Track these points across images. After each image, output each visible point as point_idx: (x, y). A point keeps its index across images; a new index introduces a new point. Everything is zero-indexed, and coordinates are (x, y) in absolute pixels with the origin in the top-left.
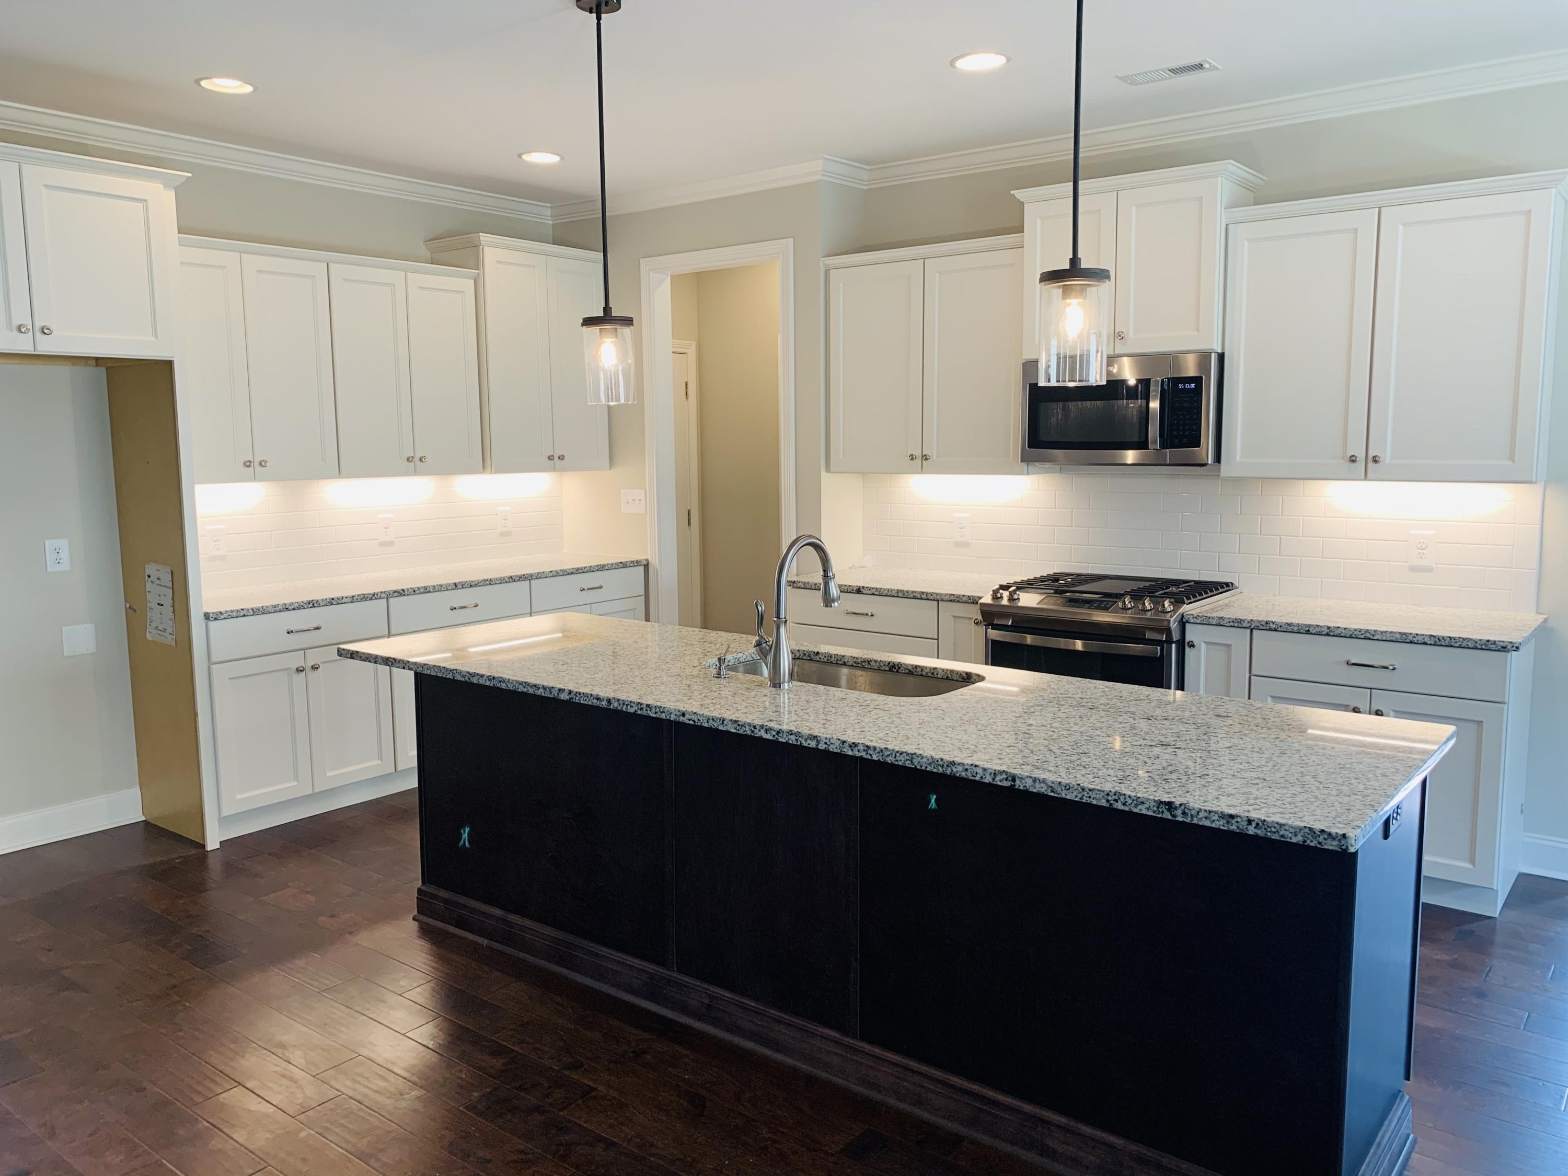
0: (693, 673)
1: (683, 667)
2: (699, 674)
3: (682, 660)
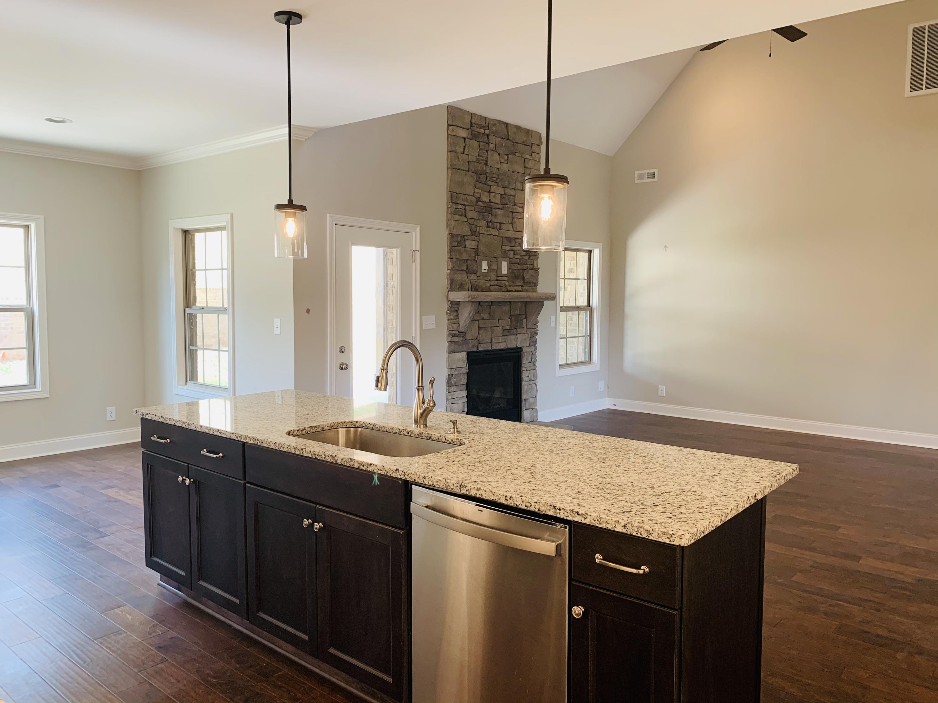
0: (473, 435)
1: (481, 439)
2: (469, 434)
3: (483, 445)
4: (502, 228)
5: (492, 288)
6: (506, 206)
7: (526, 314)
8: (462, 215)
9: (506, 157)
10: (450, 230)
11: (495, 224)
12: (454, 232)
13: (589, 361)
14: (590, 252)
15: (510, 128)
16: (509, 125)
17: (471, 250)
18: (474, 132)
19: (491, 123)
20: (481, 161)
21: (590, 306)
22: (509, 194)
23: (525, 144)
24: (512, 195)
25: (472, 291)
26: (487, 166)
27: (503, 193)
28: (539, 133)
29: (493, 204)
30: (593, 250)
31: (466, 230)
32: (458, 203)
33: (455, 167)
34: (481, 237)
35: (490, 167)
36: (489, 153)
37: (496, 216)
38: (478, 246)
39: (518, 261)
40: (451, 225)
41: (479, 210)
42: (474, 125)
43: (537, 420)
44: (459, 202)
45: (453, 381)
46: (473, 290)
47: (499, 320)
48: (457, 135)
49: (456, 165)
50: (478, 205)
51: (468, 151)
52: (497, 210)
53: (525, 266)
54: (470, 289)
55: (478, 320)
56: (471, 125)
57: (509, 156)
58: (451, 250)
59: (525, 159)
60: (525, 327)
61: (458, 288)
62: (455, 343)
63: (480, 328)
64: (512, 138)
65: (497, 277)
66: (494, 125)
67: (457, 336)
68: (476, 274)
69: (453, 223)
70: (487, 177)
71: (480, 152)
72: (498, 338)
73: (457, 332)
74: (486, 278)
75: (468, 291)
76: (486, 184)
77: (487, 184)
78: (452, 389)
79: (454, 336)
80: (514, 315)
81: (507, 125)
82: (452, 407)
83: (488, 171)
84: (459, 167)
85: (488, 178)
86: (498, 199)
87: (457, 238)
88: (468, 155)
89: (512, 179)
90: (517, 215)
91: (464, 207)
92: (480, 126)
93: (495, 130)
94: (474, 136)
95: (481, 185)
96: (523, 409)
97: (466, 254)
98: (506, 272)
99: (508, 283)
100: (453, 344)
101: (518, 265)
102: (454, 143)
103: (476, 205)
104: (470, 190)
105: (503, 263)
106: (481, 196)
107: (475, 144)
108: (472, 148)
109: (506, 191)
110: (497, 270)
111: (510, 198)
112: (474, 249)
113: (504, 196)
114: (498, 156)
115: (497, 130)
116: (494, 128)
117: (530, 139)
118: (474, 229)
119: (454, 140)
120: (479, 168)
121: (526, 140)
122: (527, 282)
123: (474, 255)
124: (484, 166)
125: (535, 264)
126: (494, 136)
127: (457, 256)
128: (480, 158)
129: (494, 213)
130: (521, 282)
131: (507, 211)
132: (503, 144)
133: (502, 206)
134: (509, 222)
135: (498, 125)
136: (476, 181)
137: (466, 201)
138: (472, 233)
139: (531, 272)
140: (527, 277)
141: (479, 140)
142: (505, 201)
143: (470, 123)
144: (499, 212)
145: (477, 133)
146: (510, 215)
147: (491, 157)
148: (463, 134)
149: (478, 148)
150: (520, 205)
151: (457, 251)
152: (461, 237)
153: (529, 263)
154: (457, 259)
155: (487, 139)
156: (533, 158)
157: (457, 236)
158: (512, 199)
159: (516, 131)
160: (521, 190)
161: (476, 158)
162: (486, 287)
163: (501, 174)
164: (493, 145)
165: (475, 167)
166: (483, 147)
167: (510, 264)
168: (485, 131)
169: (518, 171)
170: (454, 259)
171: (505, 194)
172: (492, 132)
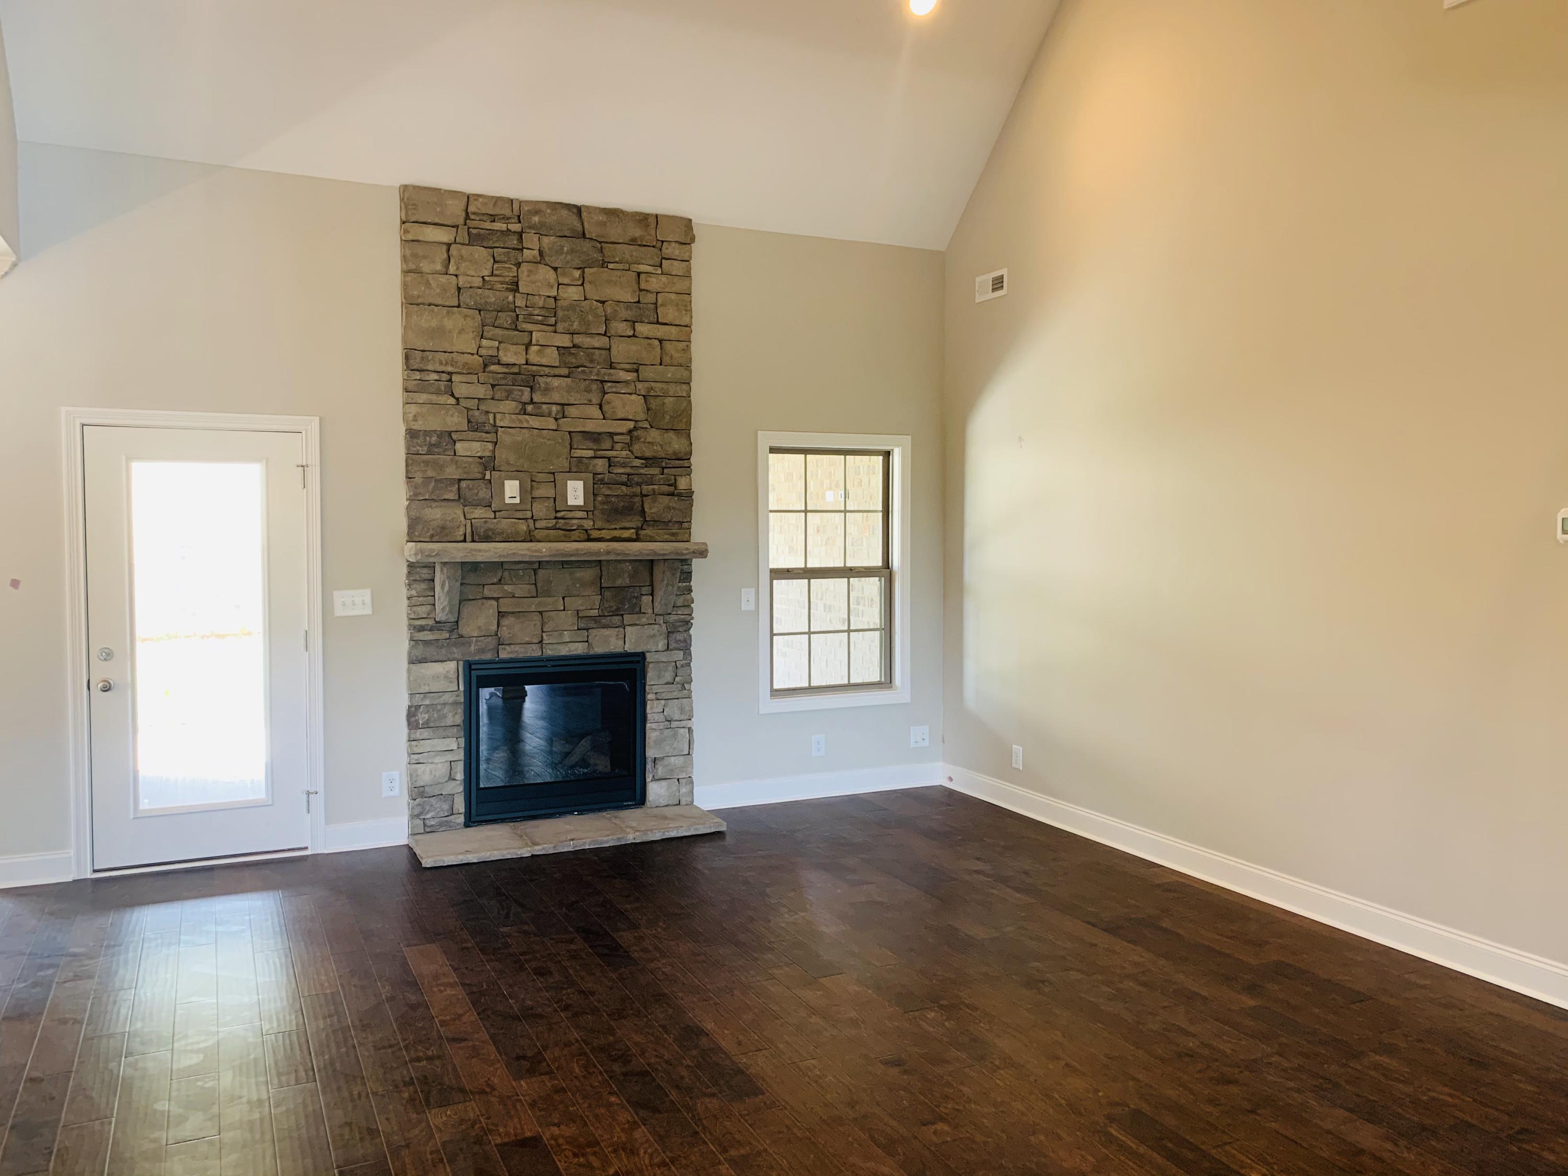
4: (566, 413)
5: (538, 534)
6: (580, 369)
7: (652, 585)
8: (438, 393)
9: (577, 274)
10: (408, 424)
11: (544, 406)
12: (416, 426)
13: (887, 681)
14: (887, 455)
15: (584, 214)
16: (583, 209)
17: (471, 459)
18: (474, 231)
19: (526, 209)
20: (499, 286)
21: (889, 568)
22: (585, 346)
23: (639, 243)
24: (595, 348)
25: (473, 541)
26: (516, 294)
27: (569, 344)
28: (685, 219)
29: (534, 368)
30: (892, 450)
31: (455, 420)
32: (428, 371)
33: (420, 301)
34: (499, 433)
35: (528, 294)
36: (524, 267)
37: (547, 390)
38: (494, 451)
39: (624, 478)
40: (410, 413)
41: (491, 381)
42: (472, 217)
43: (693, 802)
44: (430, 367)
45: (422, 717)
46: (476, 538)
47: (563, 598)
48: (420, 238)
49: (419, 297)
50: (490, 372)
51: (459, 269)
52: (549, 379)
53: (646, 489)
54: (469, 538)
55: (497, 599)
56: (467, 218)
57: (586, 270)
58: (410, 462)
59: (639, 274)
60: (650, 611)
61: (432, 536)
62: (426, 643)
63: (501, 615)
64: (594, 235)
65: (557, 512)
66: (537, 212)
67: (430, 630)
68: (490, 506)
69: (413, 409)
70: (517, 316)
71: (494, 268)
72: (560, 634)
73: (431, 622)
74: (519, 515)
75: (465, 541)
76: (516, 329)
77: (519, 328)
78: (418, 734)
79: (421, 629)
80: (614, 587)
81: (578, 210)
82: (416, 770)
83: (520, 302)
84: (431, 300)
85: (521, 317)
86: (551, 357)
87: (428, 439)
88: (456, 276)
89: (597, 316)
90: (615, 387)
91: (445, 377)
92: (493, 218)
93: (539, 223)
94: (475, 239)
95: (499, 332)
96: (649, 779)
97: (457, 468)
98: (580, 502)
99: (588, 524)
100: (421, 646)
101: (624, 488)
102: (415, 256)
103: (484, 372)
104: (466, 343)
105: (570, 484)
106: (500, 352)
107: (480, 253)
108: (471, 261)
109: (578, 339)
110: (555, 499)
111: (593, 354)
112: (480, 458)
113: (573, 351)
114: (552, 272)
115: (547, 220)
116: (536, 219)
117: (653, 232)
118: (482, 419)
119: (420, 250)
120: (493, 300)
121: (641, 236)
122: (656, 522)
123: (481, 469)
124: (508, 293)
125: (682, 484)
126: (535, 233)
127: (430, 473)
128: (496, 279)
129: (543, 385)
130: (636, 521)
131: (585, 380)
132: (566, 249)
133: (565, 371)
134: (590, 401)
135: (549, 211)
136: (483, 326)
137: (452, 365)
138: (474, 426)
139: (665, 500)
140: (653, 510)
141: (490, 244)
142: (574, 361)
143: (464, 214)
144: (556, 382)
145: (487, 232)
146: (594, 387)
147: (528, 276)
148: (444, 236)
149: (488, 260)
150: (627, 366)
151: (427, 463)
152: (441, 435)
153: (661, 483)
154: (428, 479)
155: (515, 242)
156: (665, 271)
157: (427, 433)
158: (601, 355)
159: (605, 219)
160: (629, 337)
161: (484, 279)
162: (517, 533)
163: (562, 306)
164: (535, 252)
165: (478, 298)
166: (503, 258)
167: (596, 486)
168: (510, 226)
169: (618, 298)
170: (418, 480)
171: (574, 346)
172: (530, 228)
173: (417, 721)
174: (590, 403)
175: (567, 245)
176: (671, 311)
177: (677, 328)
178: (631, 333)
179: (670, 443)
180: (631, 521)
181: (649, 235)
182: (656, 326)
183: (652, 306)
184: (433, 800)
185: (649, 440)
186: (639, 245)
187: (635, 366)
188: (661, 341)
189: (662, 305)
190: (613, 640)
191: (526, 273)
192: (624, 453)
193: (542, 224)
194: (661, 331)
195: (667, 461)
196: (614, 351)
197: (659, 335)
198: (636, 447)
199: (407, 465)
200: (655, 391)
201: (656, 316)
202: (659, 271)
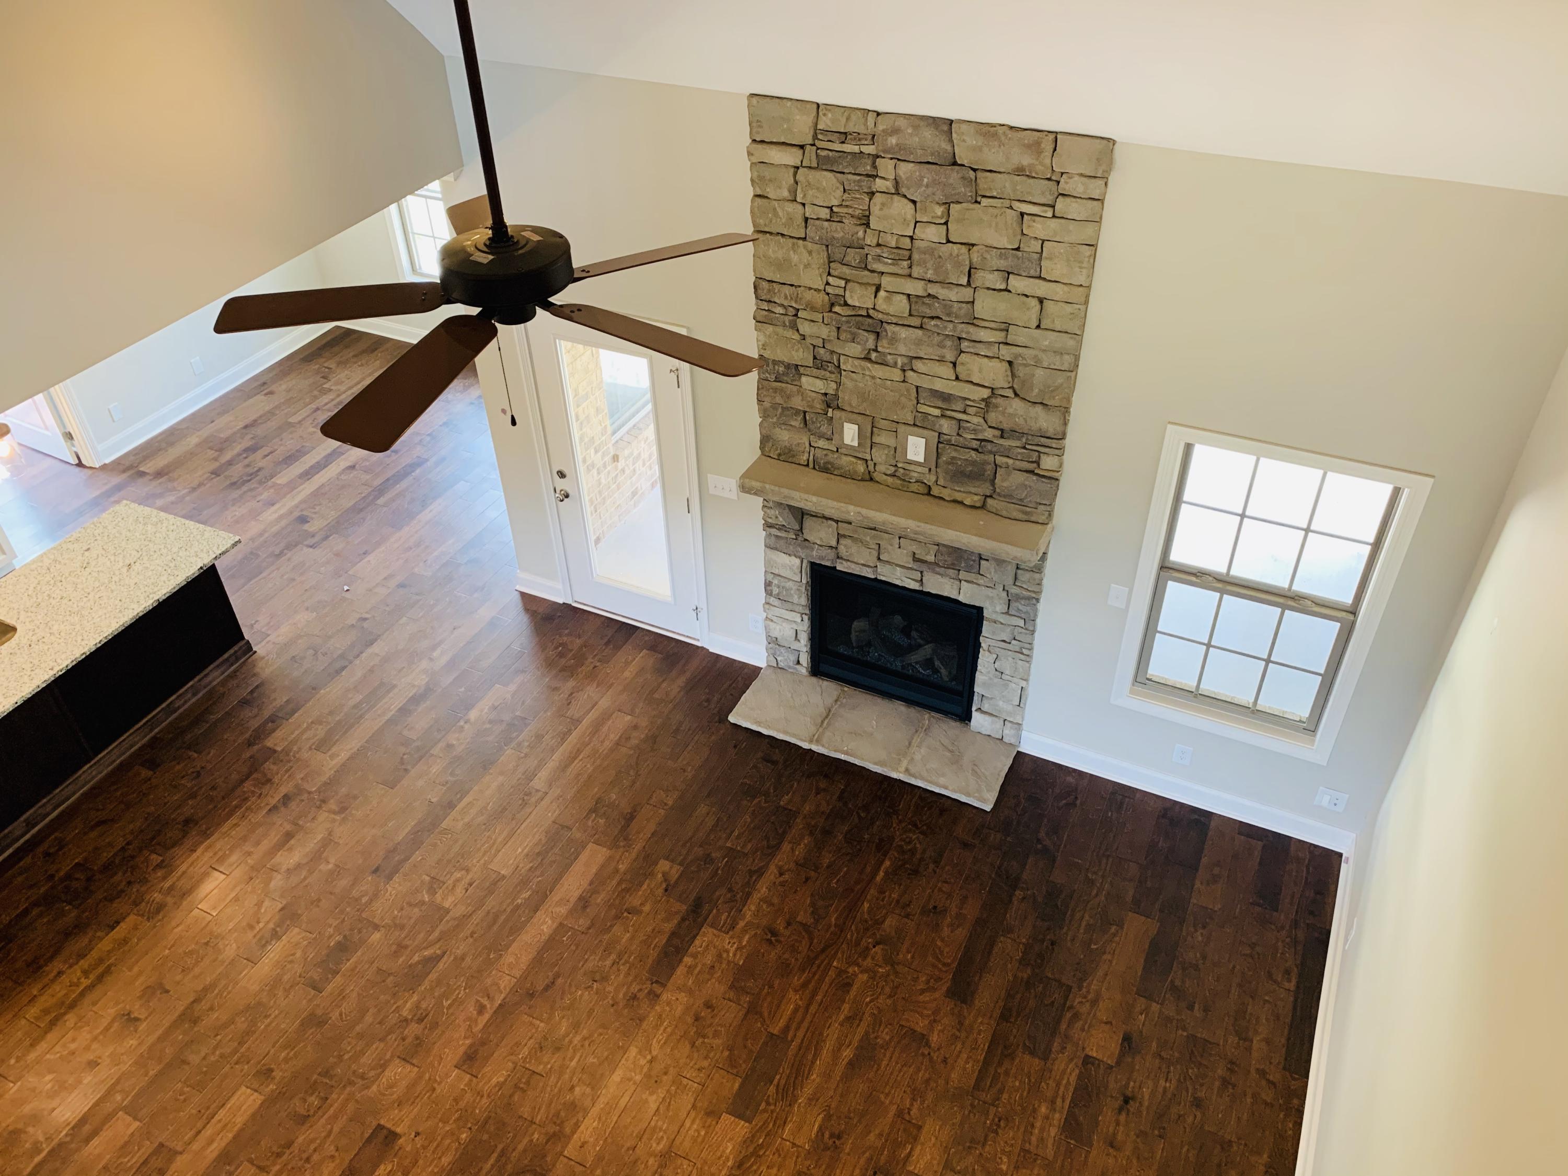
4: (914, 367)
5: (878, 477)
6: (934, 322)
8: (784, 326)
9: (939, 210)
11: (890, 357)
12: (765, 354)
15: (955, 132)
16: (954, 124)
17: (814, 395)
18: (824, 153)
19: (883, 124)
20: (848, 219)
22: (942, 297)
23: (1028, 173)
24: (955, 300)
25: (815, 469)
26: (867, 230)
27: (920, 293)
28: (1104, 139)
29: (882, 314)
31: (801, 355)
32: (775, 303)
33: (767, 228)
34: (844, 375)
35: (880, 231)
36: (878, 198)
37: (893, 340)
38: (835, 391)
39: (975, 444)
40: (760, 341)
41: (836, 322)
42: (821, 135)
44: (777, 300)
45: (776, 591)
46: (817, 467)
48: (770, 160)
49: (766, 225)
50: (836, 313)
51: (805, 195)
52: (897, 329)
53: (1001, 460)
55: (836, 521)
56: (815, 137)
57: (952, 206)
58: (761, 386)
59: (1023, 215)
60: (990, 576)
62: (778, 537)
63: (839, 534)
64: (966, 160)
65: (896, 461)
66: (893, 131)
67: (780, 527)
68: (831, 442)
69: (762, 338)
70: (867, 254)
71: (844, 198)
72: (893, 567)
73: (777, 522)
74: (858, 455)
75: (808, 465)
76: (866, 268)
77: (869, 267)
78: (771, 600)
79: (773, 526)
81: (947, 126)
82: (770, 625)
83: (870, 240)
84: (778, 230)
85: (871, 256)
86: (900, 306)
87: (776, 367)
88: (804, 205)
89: (958, 264)
90: (973, 347)
91: (791, 312)
92: (844, 136)
93: (897, 145)
94: (825, 163)
95: (846, 271)
96: (974, 709)
97: (802, 400)
98: (921, 459)
99: (930, 479)
100: (773, 538)
101: (973, 453)
102: (761, 178)
103: (830, 311)
104: (813, 278)
105: (911, 439)
106: (847, 292)
107: (827, 179)
108: (818, 189)
109: (933, 289)
110: (896, 449)
111: (951, 307)
112: (826, 394)
113: (927, 300)
114: (911, 205)
115: (907, 142)
116: (893, 141)
117: (1048, 161)
118: (827, 357)
119: (767, 173)
120: (841, 234)
121: (1030, 165)
122: (1008, 497)
123: (824, 406)
124: (859, 228)
125: (1048, 462)
126: (891, 159)
127: (778, 399)
128: (845, 210)
129: (889, 334)
130: (986, 489)
131: (938, 334)
132: (926, 180)
133: (916, 322)
134: (944, 357)
135: (910, 131)
136: (830, 262)
137: (796, 302)
138: (819, 364)
139: (1020, 478)
140: (1005, 484)
141: (840, 169)
142: (928, 311)
143: (812, 133)
144: (903, 333)
145: (837, 154)
146: (948, 343)
147: (881, 209)
148: (790, 157)
149: (838, 188)
150: (993, 325)
151: (775, 390)
152: (788, 366)
153: (1019, 457)
154: (774, 406)
155: (869, 168)
156: (1057, 215)
157: (775, 362)
158: (960, 308)
159: (980, 144)
160: (1001, 290)
161: (832, 210)
162: (855, 472)
163: (918, 248)
164: (888, 183)
165: (824, 231)
166: (853, 186)
167: (940, 445)
168: (864, 149)
169: (990, 242)
170: (767, 404)
171: (929, 295)
172: (885, 151)
173: (771, 591)
174: (941, 360)
175: (928, 175)
176: (1059, 266)
177: (1066, 288)
178: (1003, 287)
179: (1036, 419)
180: (978, 487)
181: (1041, 164)
182: (1037, 281)
183: (1036, 256)
184: (782, 650)
185: (1010, 411)
186: (1028, 176)
187: (1003, 326)
188: (1041, 301)
189: (1046, 258)
190: (948, 587)
191: (878, 207)
192: (976, 420)
193: (900, 147)
194: (1041, 289)
195: (1030, 437)
196: (978, 306)
197: (1040, 293)
198: (993, 417)
199: (758, 389)
200: (1024, 359)
201: (1038, 270)
202: (1050, 214)
